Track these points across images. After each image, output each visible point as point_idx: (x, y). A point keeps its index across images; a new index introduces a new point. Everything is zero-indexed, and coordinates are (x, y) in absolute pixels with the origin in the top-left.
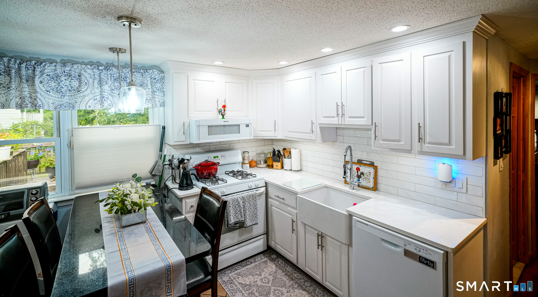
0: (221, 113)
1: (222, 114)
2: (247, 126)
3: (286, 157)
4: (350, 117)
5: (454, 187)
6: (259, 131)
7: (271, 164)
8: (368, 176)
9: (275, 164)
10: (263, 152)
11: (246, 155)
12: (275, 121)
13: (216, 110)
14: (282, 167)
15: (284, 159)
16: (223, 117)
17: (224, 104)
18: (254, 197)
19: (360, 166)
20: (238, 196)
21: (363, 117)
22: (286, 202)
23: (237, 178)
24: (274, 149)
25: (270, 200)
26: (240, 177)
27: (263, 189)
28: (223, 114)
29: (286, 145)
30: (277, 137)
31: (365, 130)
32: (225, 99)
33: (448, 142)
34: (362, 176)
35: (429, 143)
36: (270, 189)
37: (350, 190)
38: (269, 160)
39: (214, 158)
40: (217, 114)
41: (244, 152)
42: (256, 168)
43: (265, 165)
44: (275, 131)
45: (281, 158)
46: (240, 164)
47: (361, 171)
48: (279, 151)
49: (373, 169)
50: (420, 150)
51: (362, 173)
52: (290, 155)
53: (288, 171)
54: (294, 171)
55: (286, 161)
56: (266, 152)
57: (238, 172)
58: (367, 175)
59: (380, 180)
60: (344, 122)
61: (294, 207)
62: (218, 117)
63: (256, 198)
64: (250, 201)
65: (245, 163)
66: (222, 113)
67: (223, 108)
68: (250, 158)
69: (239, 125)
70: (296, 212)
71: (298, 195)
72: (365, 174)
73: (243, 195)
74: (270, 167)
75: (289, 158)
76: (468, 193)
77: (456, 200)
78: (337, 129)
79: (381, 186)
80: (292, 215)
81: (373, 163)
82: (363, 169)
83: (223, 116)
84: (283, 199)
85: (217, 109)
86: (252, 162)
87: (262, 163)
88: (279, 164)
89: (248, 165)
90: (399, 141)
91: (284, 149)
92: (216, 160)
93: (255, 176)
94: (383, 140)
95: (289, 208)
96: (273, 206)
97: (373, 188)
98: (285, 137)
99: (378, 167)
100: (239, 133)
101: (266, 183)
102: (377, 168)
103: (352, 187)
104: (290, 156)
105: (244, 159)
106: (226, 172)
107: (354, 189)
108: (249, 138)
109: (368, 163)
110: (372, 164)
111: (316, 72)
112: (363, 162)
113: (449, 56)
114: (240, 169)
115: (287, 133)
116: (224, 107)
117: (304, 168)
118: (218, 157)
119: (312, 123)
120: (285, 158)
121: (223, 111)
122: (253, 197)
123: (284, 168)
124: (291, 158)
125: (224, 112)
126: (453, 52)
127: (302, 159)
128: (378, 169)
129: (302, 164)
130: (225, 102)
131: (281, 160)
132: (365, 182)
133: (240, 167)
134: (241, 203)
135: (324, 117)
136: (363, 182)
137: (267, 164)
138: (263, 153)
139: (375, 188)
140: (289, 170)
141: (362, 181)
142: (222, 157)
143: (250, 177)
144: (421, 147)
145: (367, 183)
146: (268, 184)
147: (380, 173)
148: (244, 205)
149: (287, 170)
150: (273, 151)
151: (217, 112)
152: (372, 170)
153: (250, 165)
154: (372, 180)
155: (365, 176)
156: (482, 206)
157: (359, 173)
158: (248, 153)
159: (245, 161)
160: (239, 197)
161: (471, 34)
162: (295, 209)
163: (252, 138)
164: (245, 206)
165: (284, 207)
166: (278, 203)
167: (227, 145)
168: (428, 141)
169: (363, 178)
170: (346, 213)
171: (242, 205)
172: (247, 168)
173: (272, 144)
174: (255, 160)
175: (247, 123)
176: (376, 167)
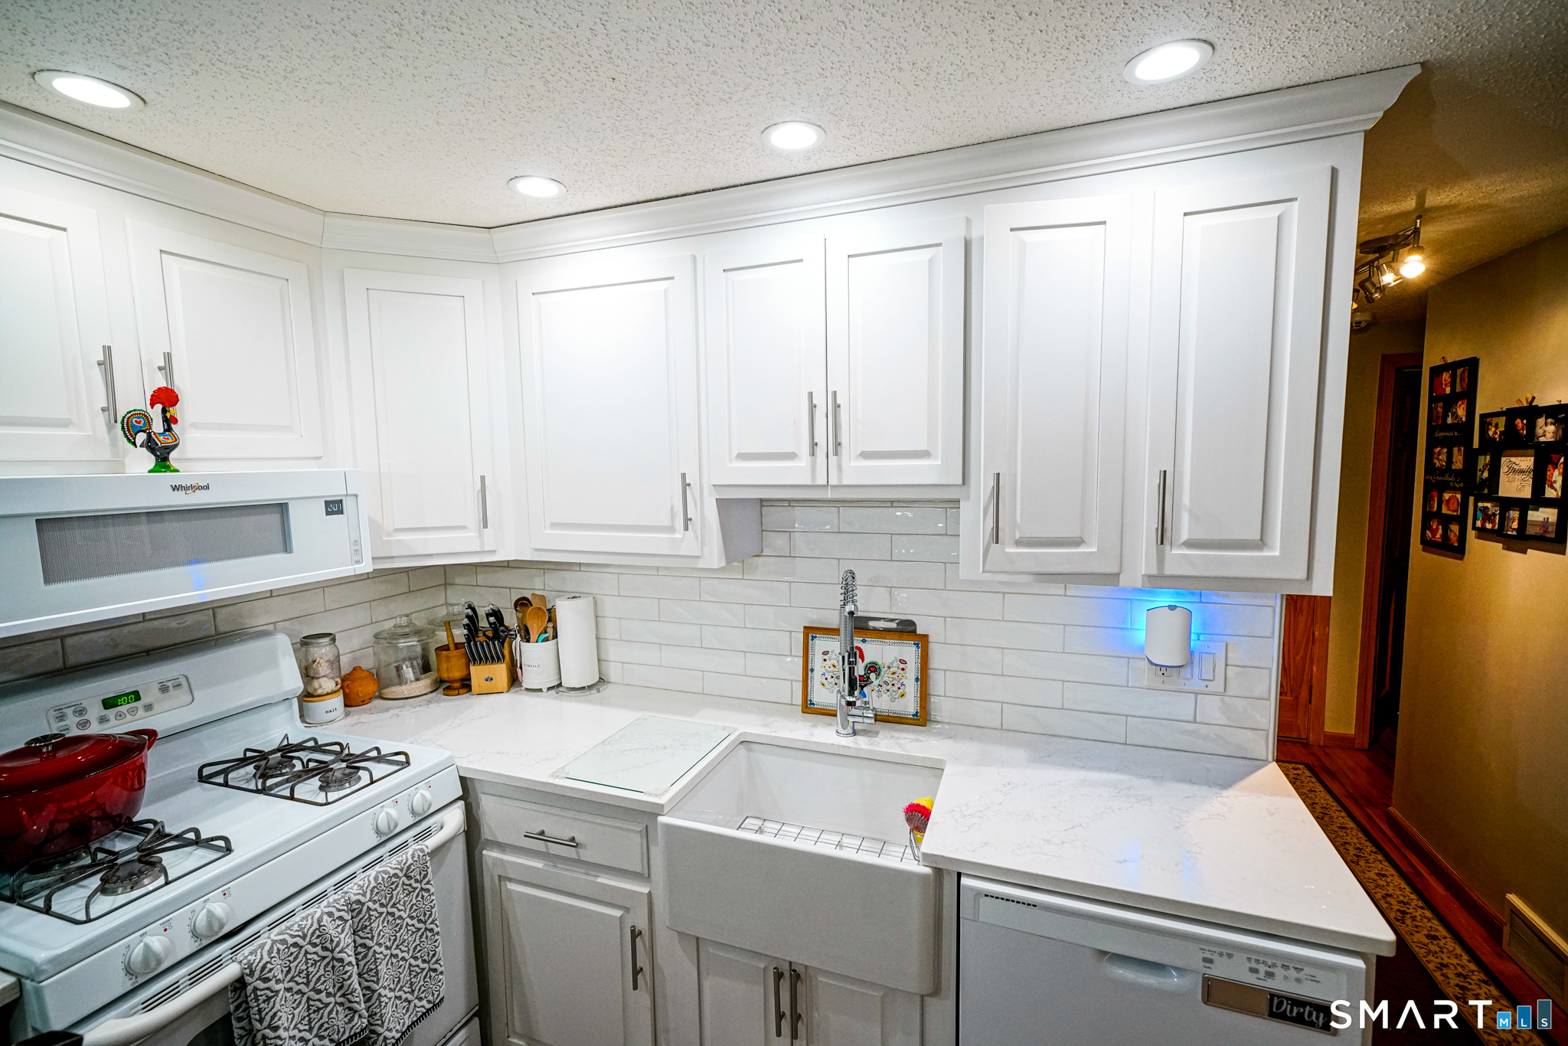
0: (141, 437)
1: (150, 445)
2: (334, 507)
3: (533, 636)
4: (866, 455)
5: (1189, 679)
6: (397, 530)
7: (457, 674)
8: (895, 676)
9: (478, 672)
10: (410, 624)
11: (322, 652)
12: (483, 478)
13: (101, 419)
14: (514, 680)
15: (525, 645)
16: (165, 459)
17: (163, 384)
18: (414, 878)
19: (864, 641)
20: (317, 911)
21: (925, 454)
22: (586, 855)
23: (292, 798)
24: (473, 610)
25: (490, 854)
26: (309, 788)
27: (454, 819)
28: (161, 441)
29: (534, 586)
30: (493, 552)
31: (878, 504)
32: (168, 357)
33: (1258, 537)
34: (873, 676)
35: (1190, 544)
36: (489, 807)
37: (848, 742)
38: (448, 658)
39: (109, 704)
40: (114, 442)
41: (307, 641)
42: (377, 702)
43: (425, 684)
44: (485, 526)
45: (506, 644)
46: (291, 706)
47: (868, 659)
48: (496, 614)
49: (914, 648)
50: (1154, 572)
51: (873, 668)
52: (551, 625)
53: (545, 693)
54: (574, 689)
55: (533, 655)
56: (420, 621)
57: (287, 751)
58: (892, 670)
59: (938, 682)
60: (840, 477)
61: (638, 869)
62: (122, 464)
63: (425, 876)
64: (394, 906)
65: (319, 692)
66: (149, 438)
67: (159, 407)
68: (344, 660)
69: (282, 508)
70: (646, 890)
71: (661, 819)
72: (883, 670)
73: (352, 890)
74: (454, 689)
75: (546, 640)
76: (1229, 692)
77: (1191, 718)
78: (762, 506)
79: (942, 706)
80: (627, 909)
81: (912, 623)
82: (874, 651)
83: (162, 456)
84: (573, 843)
85: (110, 409)
86: (353, 681)
87: (408, 673)
88: (500, 671)
89: (337, 701)
90: (1078, 542)
91: (522, 604)
92: (119, 716)
93: (402, 758)
94: (1019, 543)
95: (603, 880)
96: (510, 880)
97: (916, 715)
98: (537, 550)
99: (931, 639)
100: (287, 547)
101: (463, 780)
102: (928, 642)
103: (851, 724)
104: (550, 631)
105: (308, 673)
106: (206, 771)
107: (855, 733)
108: (347, 570)
109: (893, 625)
110: (906, 630)
111: (694, 258)
112: (872, 624)
113: (1279, 217)
114: (297, 733)
115: (549, 531)
116: (166, 398)
117: (613, 673)
118: (137, 696)
119: (686, 485)
120: (528, 641)
121: (158, 426)
122: (409, 878)
123: (525, 685)
124: (555, 636)
125: (169, 429)
126: (1296, 204)
127: (601, 636)
128: (932, 646)
129: (603, 657)
130: (167, 368)
131: (506, 652)
132: (885, 697)
133: (292, 718)
134: (346, 939)
135: (742, 457)
136: (878, 699)
137: (433, 675)
138: (407, 630)
139: (921, 719)
140: (549, 689)
141: (874, 694)
142: (164, 689)
143: (379, 770)
144: (1161, 559)
145: (893, 700)
146: (477, 785)
147: (938, 658)
148: (364, 945)
149: (540, 690)
150: (468, 617)
151: (110, 428)
152: (909, 652)
153: (346, 697)
154: (911, 688)
155: (886, 676)
156: (1265, 727)
157: (860, 670)
158: (334, 640)
159: (316, 684)
160: (330, 914)
161: (1359, 142)
162: (645, 877)
163: (367, 567)
164: (369, 943)
165: (576, 877)
166: (538, 864)
167: (197, 617)
168: (1185, 536)
169: (876, 683)
170: (928, 871)
171: (350, 951)
172: (330, 716)
173: (445, 584)
174: (368, 663)
175: (335, 492)
176: (925, 637)
